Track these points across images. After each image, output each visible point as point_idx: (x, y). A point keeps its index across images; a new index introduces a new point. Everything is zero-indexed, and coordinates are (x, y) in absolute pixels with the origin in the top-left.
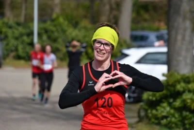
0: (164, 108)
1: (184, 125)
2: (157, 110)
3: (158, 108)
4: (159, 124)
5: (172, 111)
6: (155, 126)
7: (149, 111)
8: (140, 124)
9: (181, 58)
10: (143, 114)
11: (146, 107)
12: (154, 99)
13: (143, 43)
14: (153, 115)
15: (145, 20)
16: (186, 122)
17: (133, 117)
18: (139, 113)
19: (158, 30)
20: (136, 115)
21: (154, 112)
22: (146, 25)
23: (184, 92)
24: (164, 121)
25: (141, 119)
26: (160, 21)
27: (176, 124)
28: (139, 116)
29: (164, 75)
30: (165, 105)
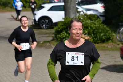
0: (64, 34)
2: (61, 35)
3: (61, 34)
5: (68, 35)
7: (57, 35)
8: (53, 41)
9: (71, 10)
12: (59, 30)
14: (59, 37)
21: (59, 36)
29: (63, 19)
30: (64, 32)
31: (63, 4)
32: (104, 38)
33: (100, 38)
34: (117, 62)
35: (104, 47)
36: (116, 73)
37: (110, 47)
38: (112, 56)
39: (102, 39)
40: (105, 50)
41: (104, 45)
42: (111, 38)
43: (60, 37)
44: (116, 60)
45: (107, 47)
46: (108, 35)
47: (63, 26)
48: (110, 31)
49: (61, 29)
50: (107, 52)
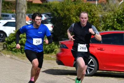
0: (14, 44)
1: (21, 51)
2: (11, 45)
3: (11, 44)
4: (11, 50)
6: (10, 51)
7: (8, 45)
8: (4, 50)
10: (5, 46)
11: (7, 44)
12: (10, 40)
13: (6, 18)
14: (9, 47)
15: (8, 9)
16: (22, 50)
17: (1, 48)
18: (3, 46)
19: (13, 13)
20: (2, 47)
21: (10, 45)
22: (8, 10)
23: (22, 38)
24: (14, 49)
25: (4, 48)
26: (13, 9)
27: (18, 50)
28: (4, 47)
29: (14, 31)
30: (14, 43)
31: (14, 21)
32: (48, 50)
33: (45, 50)
34: (55, 68)
35: (48, 57)
36: (51, 75)
37: (52, 57)
38: (52, 64)
39: (47, 50)
40: (48, 59)
41: (48, 55)
42: (55, 50)
43: (11, 47)
44: (55, 66)
45: (51, 57)
46: (52, 47)
47: (13, 37)
48: (54, 44)
49: (12, 40)
50: (50, 61)
